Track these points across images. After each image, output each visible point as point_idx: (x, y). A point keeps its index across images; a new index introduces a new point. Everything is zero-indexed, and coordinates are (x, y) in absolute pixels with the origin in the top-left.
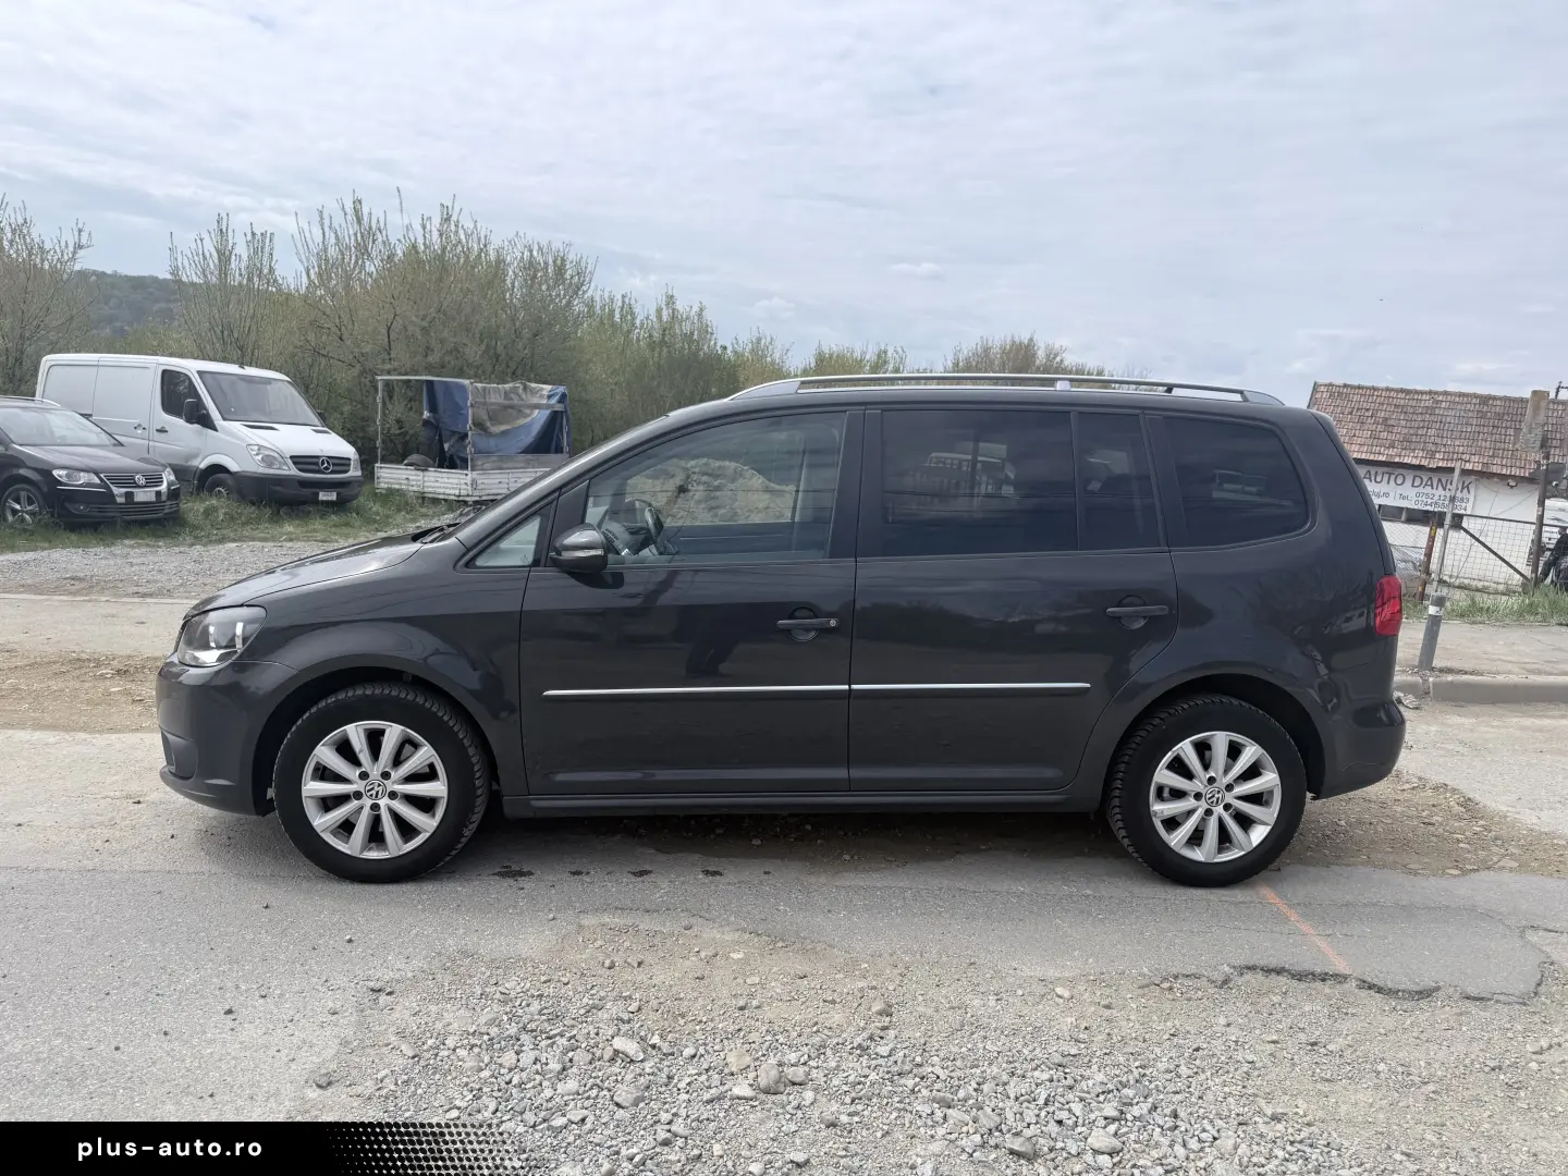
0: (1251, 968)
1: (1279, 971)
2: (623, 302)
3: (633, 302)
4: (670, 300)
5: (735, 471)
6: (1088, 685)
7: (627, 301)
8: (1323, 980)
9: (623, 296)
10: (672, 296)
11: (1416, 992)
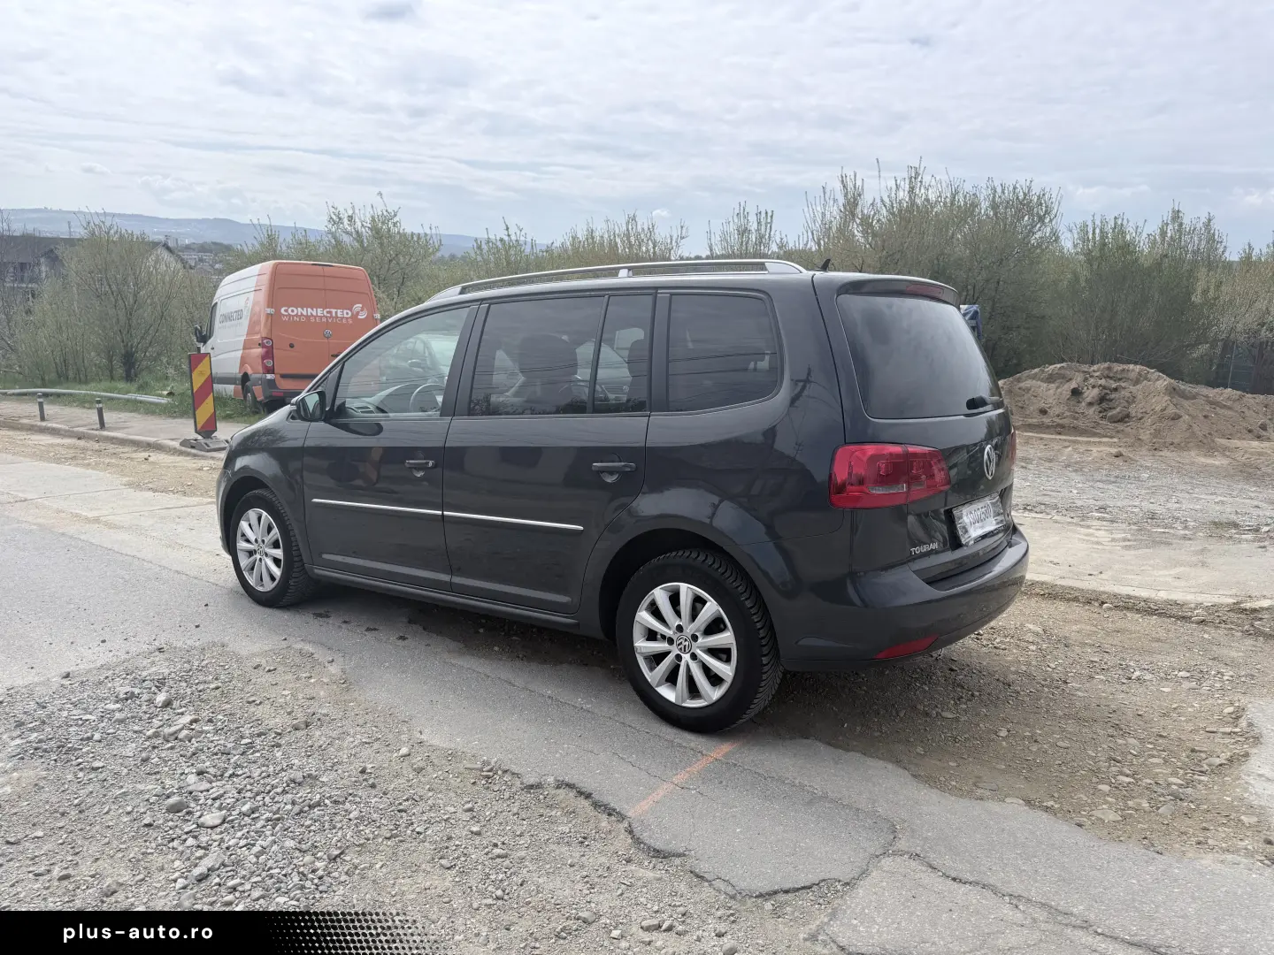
0: (570, 786)
1: (588, 796)
2: (1115, 223)
3: (1125, 222)
4: (1176, 215)
5: (1139, 374)
6: (581, 528)
7: (1119, 222)
8: (610, 815)
9: (1116, 218)
10: (1178, 211)
11: (654, 850)
